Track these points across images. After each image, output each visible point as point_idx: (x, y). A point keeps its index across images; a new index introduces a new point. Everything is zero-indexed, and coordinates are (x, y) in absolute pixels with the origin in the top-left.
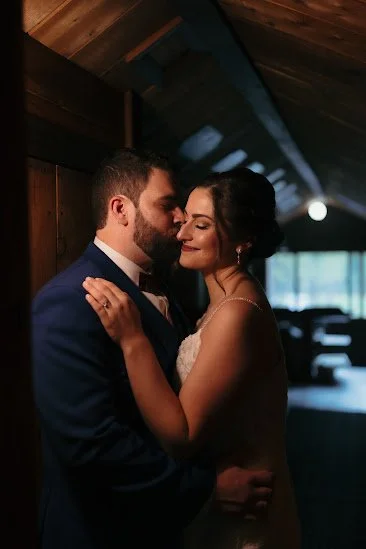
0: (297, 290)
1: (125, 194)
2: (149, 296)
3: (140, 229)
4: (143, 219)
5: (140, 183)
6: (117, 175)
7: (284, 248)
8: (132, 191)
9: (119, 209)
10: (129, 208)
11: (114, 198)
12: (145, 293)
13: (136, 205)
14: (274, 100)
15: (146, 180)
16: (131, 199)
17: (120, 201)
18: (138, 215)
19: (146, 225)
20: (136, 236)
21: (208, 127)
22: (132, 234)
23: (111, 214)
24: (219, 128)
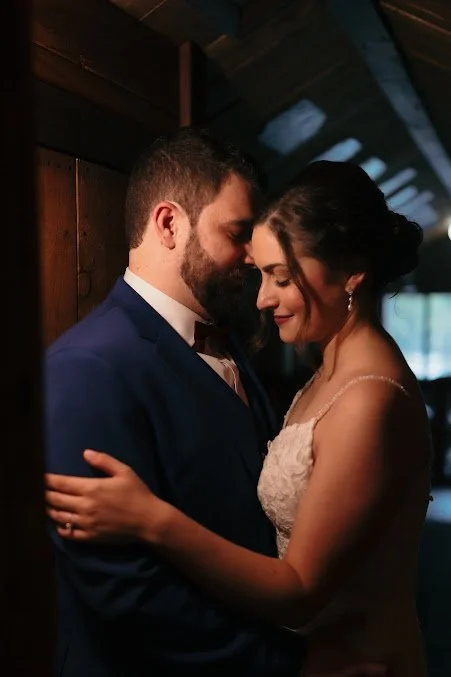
0: (426, 349)
1: (180, 203)
2: (210, 361)
3: (192, 259)
4: (198, 245)
5: (206, 192)
6: (174, 170)
7: (409, 288)
8: (192, 199)
9: (167, 223)
10: (181, 223)
11: (162, 204)
12: (203, 356)
13: (193, 223)
14: (406, 62)
15: (217, 189)
16: (188, 212)
17: (170, 211)
18: (194, 239)
19: (201, 256)
20: (185, 269)
21: (306, 103)
22: (180, 265)
23: (153, 227)
24: (320, 103)
